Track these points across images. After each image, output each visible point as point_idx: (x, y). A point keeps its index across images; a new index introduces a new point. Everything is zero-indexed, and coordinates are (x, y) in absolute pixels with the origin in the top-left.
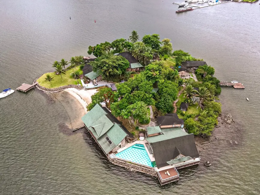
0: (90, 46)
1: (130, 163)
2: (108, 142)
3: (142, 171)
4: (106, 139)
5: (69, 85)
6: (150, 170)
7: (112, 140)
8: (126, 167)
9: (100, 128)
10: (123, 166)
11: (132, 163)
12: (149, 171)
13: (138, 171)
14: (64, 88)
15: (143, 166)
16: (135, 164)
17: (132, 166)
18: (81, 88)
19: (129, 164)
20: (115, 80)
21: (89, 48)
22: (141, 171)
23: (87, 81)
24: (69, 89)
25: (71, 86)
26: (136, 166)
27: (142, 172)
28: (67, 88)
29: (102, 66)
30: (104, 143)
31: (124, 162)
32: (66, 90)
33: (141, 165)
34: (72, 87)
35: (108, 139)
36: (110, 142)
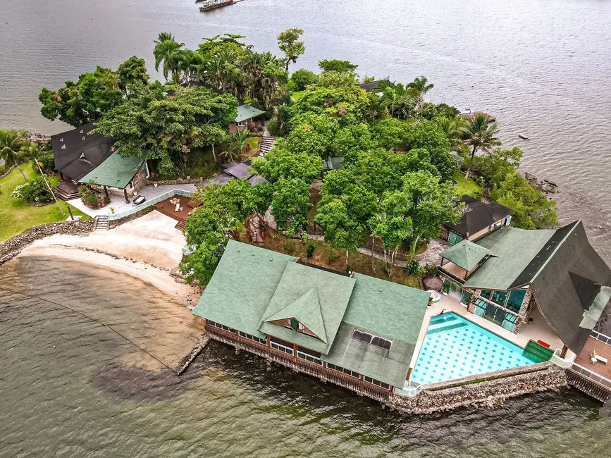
0: (45, 91)
1: (477, 381)
2: (372, 347)
3: (522, 388)
4: (357, 343)
5: (29, 231)
6: (543, 373)
7: (384, 334)
8: (466, 403)
9: (311, 313)
10: (458, 404)
11: (483, 380)
12: (543, 378)
13: (507, 396)
14: (16, 247)
15: (517, 371)
16: (493, 378)
17: (487, 389)
18: (88, 225)
19: (476, 385)
20: (196, 169)
21: (42, 98)
22: (518, 392)
23: (99, 197)
24: (37, 243)
25: (41, 233)
26: (501, 381)
27: (523, 392)
28: (29, 241)
29: (163, 123)
30: (360, 357)
31: (460, 388)
32: (26, 251)
33: (511, 372)
34: (45, 235)
35: (363, 337)
36: (383, 344)
